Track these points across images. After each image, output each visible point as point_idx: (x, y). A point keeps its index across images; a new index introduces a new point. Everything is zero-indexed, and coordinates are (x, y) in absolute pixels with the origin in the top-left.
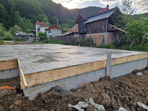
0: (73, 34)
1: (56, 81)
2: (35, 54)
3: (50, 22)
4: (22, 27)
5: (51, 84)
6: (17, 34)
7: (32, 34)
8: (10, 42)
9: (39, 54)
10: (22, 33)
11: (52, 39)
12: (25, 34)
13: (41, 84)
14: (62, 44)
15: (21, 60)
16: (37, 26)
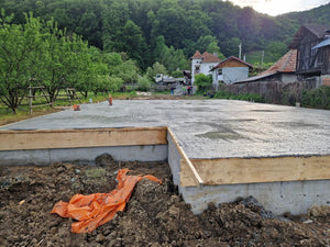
0: (279, 75)
1: (248, 184)
2: (195, 120)
3: (221, 51)
4: (166, 66)
5: (238, 188)
6: (157, 80)
7: (183, 79)
8: (145, 94)
9: (203, 120)
10: (167, 78)
11: (224, 88)
12: (171, 79)
13: (216, 185)
14: (249, 100)
15: (174, 129)
16: (194, 63)
